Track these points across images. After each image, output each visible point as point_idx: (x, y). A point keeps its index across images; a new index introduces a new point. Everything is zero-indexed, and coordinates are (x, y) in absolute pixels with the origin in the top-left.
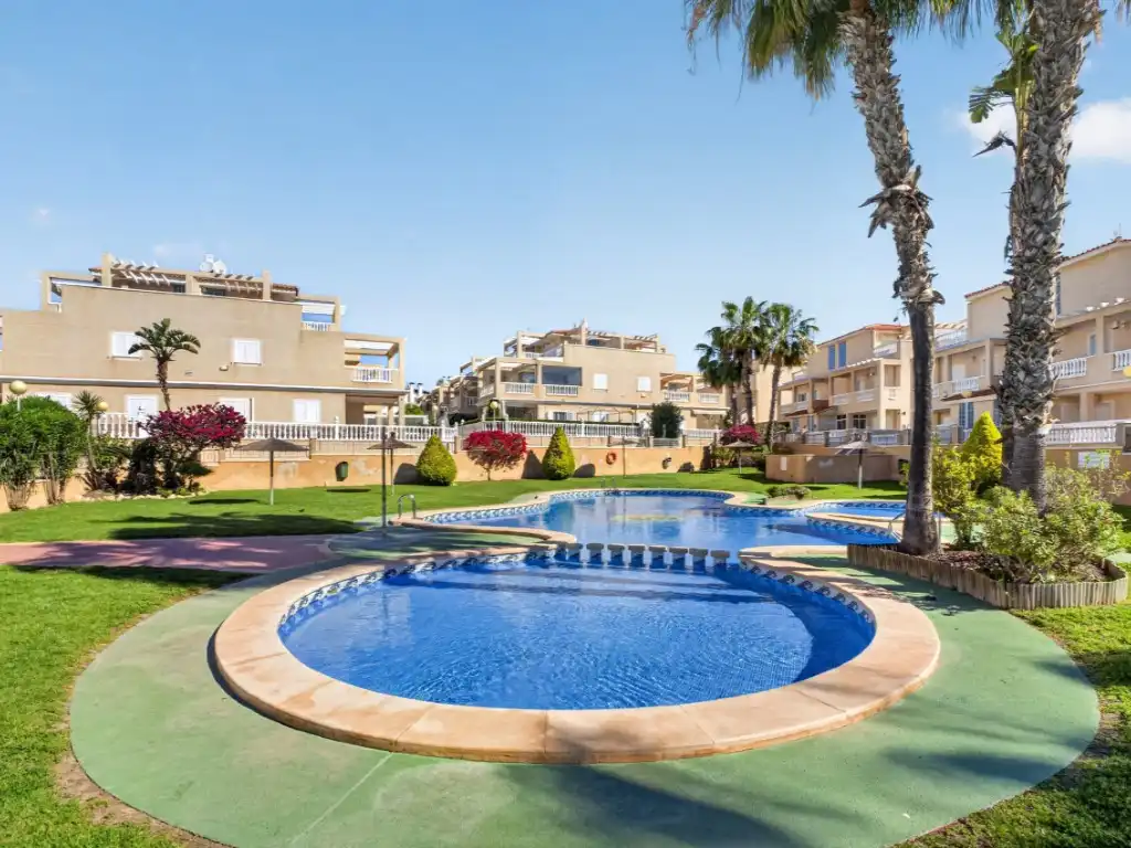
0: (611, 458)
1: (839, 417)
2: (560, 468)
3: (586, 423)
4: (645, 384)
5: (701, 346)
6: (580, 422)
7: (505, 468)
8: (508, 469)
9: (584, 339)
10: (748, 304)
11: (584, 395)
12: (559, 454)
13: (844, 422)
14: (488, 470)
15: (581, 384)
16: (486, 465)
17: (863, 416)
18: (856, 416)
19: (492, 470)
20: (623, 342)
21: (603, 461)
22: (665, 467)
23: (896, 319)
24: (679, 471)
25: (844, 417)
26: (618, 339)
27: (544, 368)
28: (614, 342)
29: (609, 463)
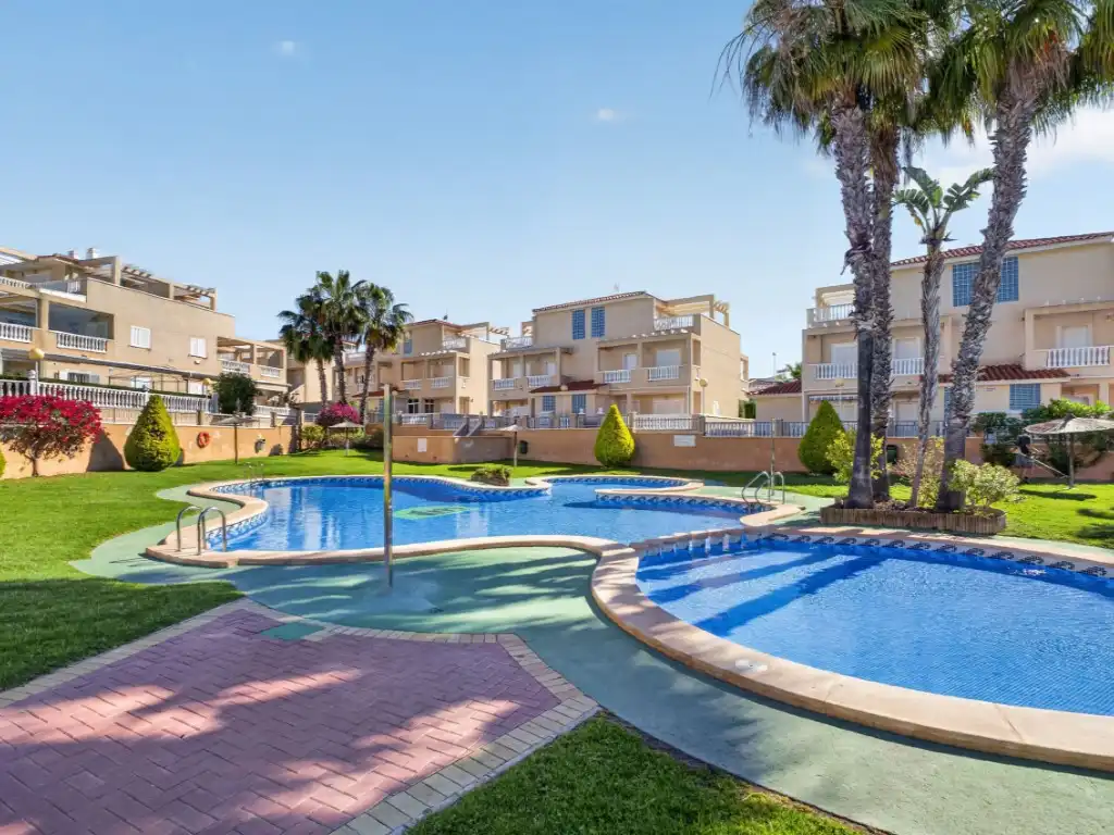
0: (203, 438)
1: (410, 401)
2: (163, 454)
3: (151, 391)
4: (199, 347)
5: (287, 314)
6: (142, 390)
7: (61, 455)
8: (66, 457)
9: (118, 277)
10: (344, 279)
11: (116, 351)
12: (160, 434)
13: (416, 406)
14: (33, 460)
15: (111, 336)
16: (29, 452)
17: (432, 401)
18: (427, 401)
19: (40, 461)
20: (172, 290)
21: (192, 443)
22: (257, 451)
23: (446, 318)
24: (271, 455)
25: (417, 401)
26: (167, 285)
27: (53, 305)
28: (160, 289)
29: (201, 446)
